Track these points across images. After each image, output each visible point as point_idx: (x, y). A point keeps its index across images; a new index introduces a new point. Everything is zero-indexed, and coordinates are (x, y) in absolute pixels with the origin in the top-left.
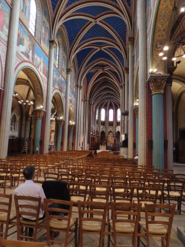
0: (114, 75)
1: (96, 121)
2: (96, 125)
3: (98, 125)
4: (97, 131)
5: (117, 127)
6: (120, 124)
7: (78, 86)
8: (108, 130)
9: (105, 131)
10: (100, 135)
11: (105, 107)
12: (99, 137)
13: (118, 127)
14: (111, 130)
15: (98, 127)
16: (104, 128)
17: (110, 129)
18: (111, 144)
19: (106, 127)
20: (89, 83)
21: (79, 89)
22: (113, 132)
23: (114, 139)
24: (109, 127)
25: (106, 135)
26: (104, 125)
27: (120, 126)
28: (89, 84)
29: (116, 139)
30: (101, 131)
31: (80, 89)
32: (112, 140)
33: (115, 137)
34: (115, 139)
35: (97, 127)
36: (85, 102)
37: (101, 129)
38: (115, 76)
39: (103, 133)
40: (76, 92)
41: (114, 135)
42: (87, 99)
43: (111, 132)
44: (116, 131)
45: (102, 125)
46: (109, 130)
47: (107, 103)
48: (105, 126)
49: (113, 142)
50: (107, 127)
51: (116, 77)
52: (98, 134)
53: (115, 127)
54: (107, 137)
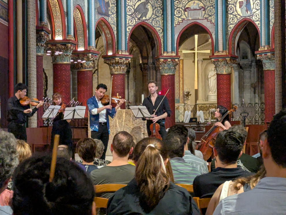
4: (102, 26)
8: (177, 20)
9: (157, 26)
10: (124, 52)
12: (117, 63)
14: (200, 17)
17: (189, 8)
18: (203, 108)
22: (212, 30)
23: (219, 76)
25: (166, 50)
32: (206, 85)
33: (224, 57)
34: (224, 71)
37: (130, 10)
41: (214, 48)
44: (233, 22)
49: (212, 98)
52: (109, 45)
54: (175, 62)
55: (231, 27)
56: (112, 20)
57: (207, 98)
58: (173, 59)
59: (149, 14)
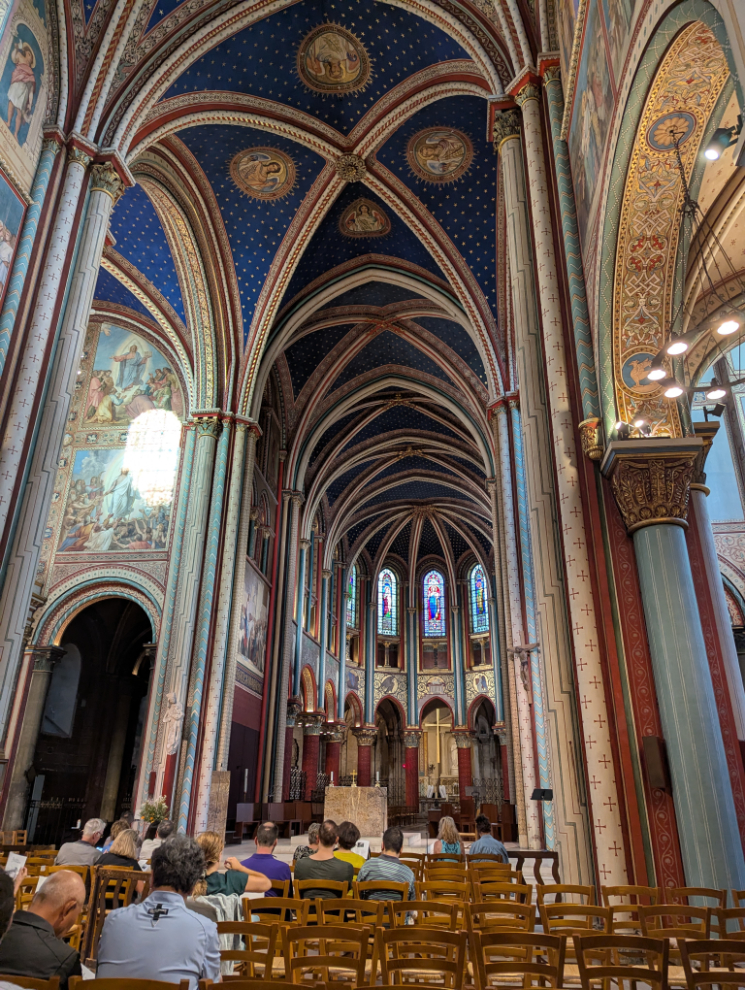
0: (437, 217)
1: (345, 638)
2: (346, 658)
3: (356, 660)
4: (351, 699)
5: (472, 671)
6: (488, 652)
7: (68, 146)
8: (420, 694)
9: (401, 699)
10: (370, 724)
11: (398, 560)
12: (365, 735)
13: (475, 668)
14: (441, 692)
15: (360, 674)
16: (395, 681)
17: (431, 684)
18: (446, 782)
19: (408, 675)
20: (255, 299)
21: (78, 173)
22: (452, 705)
23: (460, 750)
24: (425, 671)
25: (409, 723)
26: (394, 664)
27: (488, 661)
28: (253, 309)
29: (469, 750)
30: (377, 696)
31: (91, 180)
32: (449, 758)
33: (463, 731)
34: (464, 745)
35: (349, 675)
36: (226, 431)
37: (377, 684)
38: (443, 226)
39: (389, 710)
40: (43, 188)
41: (455, 723)
42: (239, 414)
43: (436, 703)
44: (471, 698)
45: (380, 661)
46: (425, 691)
47: (409, 528)
48: (402, 668)
49: (455, 772)
50: (416, 675)
51: (450, 234)
52: (358, 718)
53: (464, 674)
54: (419, 735)
55: (469, 702)
56: (360, 693)
57: (450, 772)
58: (416, 731)
59: (395, 688)
